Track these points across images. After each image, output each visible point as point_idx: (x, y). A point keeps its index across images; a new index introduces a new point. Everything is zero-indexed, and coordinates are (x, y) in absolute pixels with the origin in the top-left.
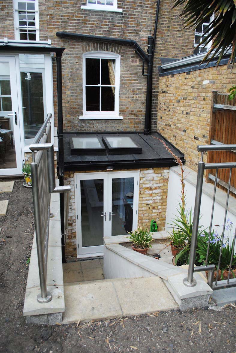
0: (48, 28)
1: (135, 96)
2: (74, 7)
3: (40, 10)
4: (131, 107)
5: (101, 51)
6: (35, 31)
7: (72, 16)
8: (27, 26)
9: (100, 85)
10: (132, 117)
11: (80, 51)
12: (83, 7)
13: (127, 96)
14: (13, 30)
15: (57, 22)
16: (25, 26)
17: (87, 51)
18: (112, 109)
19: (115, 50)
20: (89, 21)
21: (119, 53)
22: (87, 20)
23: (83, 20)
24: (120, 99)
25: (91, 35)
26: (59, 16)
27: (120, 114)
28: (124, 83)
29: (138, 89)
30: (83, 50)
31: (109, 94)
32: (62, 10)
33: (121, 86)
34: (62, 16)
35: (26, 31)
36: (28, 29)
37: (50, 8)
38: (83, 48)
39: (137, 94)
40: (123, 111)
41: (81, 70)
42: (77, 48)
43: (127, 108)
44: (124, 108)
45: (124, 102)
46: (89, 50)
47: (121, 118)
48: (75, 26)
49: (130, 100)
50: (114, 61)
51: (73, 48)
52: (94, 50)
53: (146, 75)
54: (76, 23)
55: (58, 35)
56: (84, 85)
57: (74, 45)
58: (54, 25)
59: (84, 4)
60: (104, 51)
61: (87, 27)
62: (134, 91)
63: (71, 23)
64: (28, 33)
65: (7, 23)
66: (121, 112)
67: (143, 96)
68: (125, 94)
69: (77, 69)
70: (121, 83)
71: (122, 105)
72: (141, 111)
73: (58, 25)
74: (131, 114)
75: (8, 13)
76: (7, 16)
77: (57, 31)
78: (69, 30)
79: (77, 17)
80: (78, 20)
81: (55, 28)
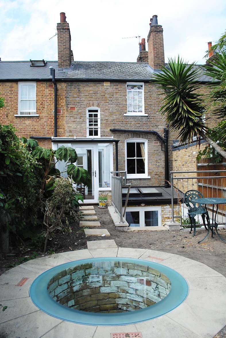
0: (106, 127)
1: (158, 164)
2: (120, 115)
3: (101, 118)
4: (156, 170)
5: (136, 138)
6: (97, 129)
7: (119, 120)
8: (93, 126)
9: (135, 158)
10: (157, 176)
11: (124, 139)
12: (125, 115)
13: (153, 164)
14: (86, 129)
15: (110, 123)
16: (92, 126)
17: (127, 138)
18: (144, 172)
19: (144, 137)
20: (129, 122)
21: (147, 139)
22: (127, 122)
23: (125, 122)
24: (148, 166)
25: (130, 129)
26: (112, 120)
27: (149, 175)
28: (150, 156)
29: (159, 159)
30: (125, 138)
31: (141, 163)
32: (113, 117)
33: (148, 158)
34: (113, 120)
35: (93, 129)
36: (93, 128)
37: (106, 116)
38: (125, 137)
39: (159, 163)
40: (151, 173)
41: (124, 149)
42: (122, 137)
43: (153, 171)
44: (151, 171)
45: (151, 168)
46: (129, 138)
47: (149, 177)
48: (120, 125)
49: (155, 166)
50: (144, 143)
51: (119, 137)
52: (132, 138)
53: (164, 151)
54: (121, 123)
55: (110, 130)
56: (126, 158)
57: (120, 135)
58: (109, 125)
59: (126, 113)
60: (138, 138)
61: (128, 125)
62: (157, 161)
63: (118, 123)
64: (93, 130)
65: (83, 125)
66: (149, 173)
67: (163, 163)
68: (151, 163)
69: (122, 149)
70: (148, 156)
71: (150, 169)
72: (162, 173)
73: (111, 125)
74: (156, 175)
75: (83, 120)
76: (83, 122)
77: (110, 128)
78: (117, 128)
79: (121, 120)
80: (122, 122)
81: (109, 127)
